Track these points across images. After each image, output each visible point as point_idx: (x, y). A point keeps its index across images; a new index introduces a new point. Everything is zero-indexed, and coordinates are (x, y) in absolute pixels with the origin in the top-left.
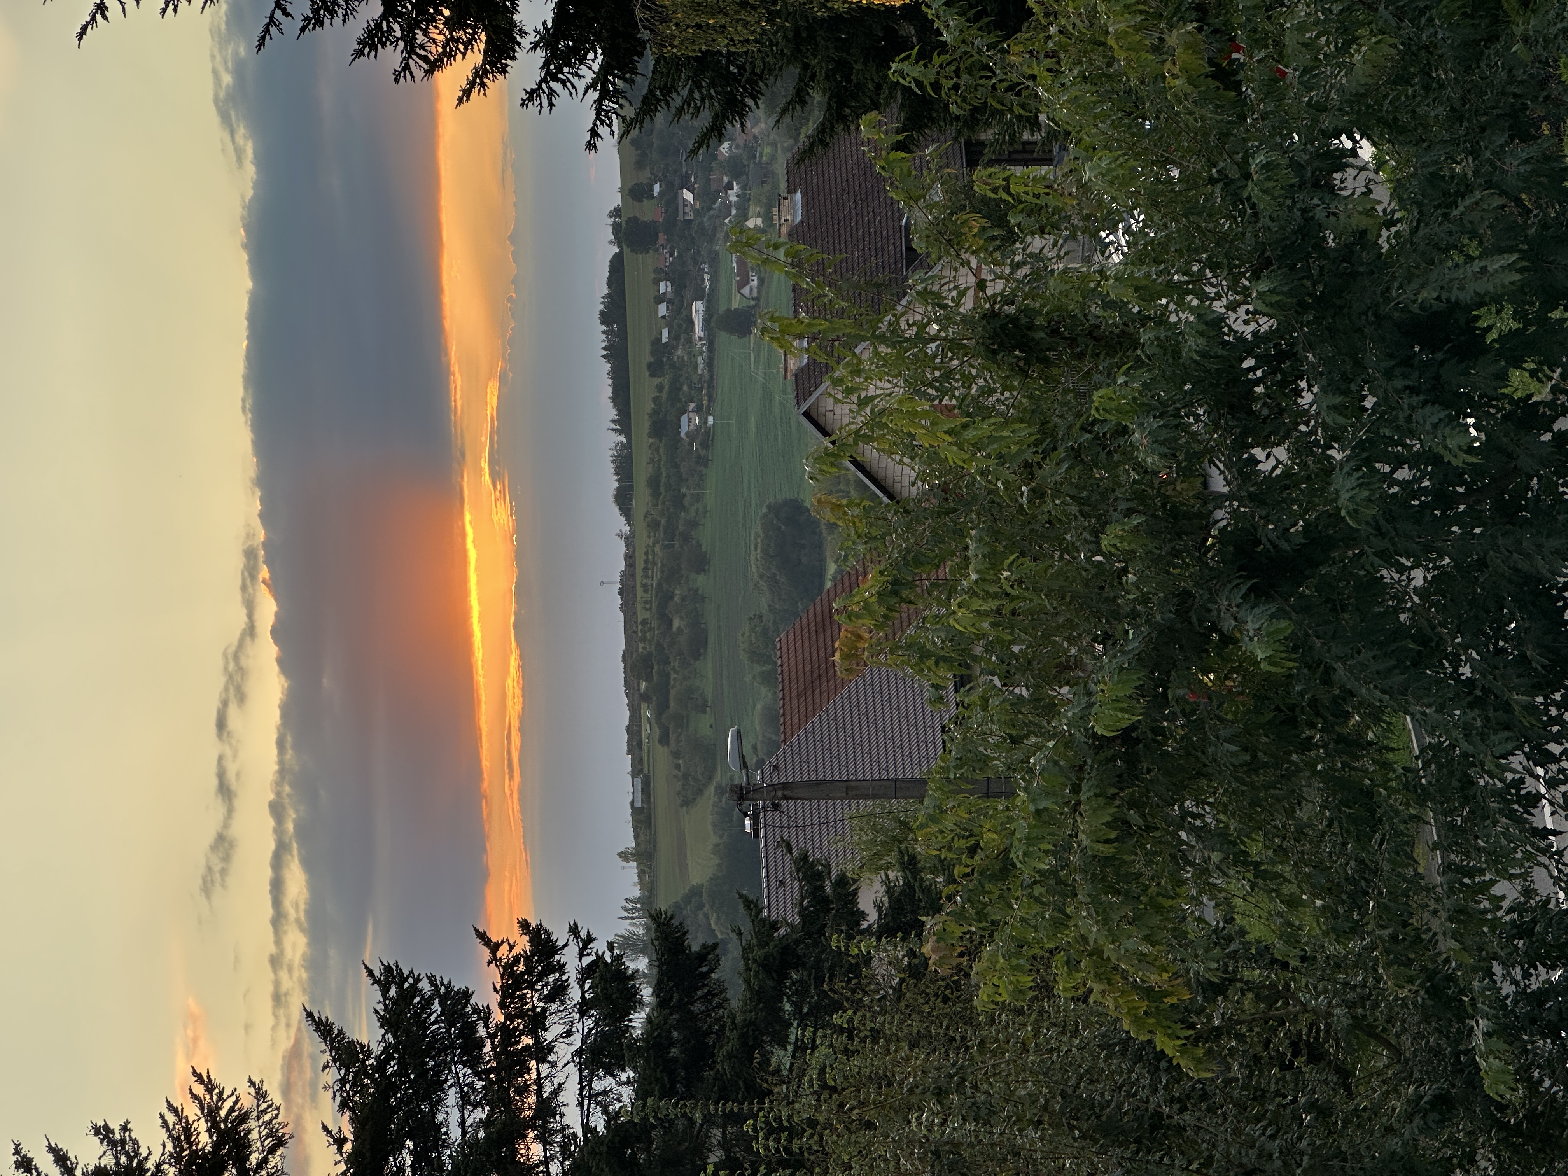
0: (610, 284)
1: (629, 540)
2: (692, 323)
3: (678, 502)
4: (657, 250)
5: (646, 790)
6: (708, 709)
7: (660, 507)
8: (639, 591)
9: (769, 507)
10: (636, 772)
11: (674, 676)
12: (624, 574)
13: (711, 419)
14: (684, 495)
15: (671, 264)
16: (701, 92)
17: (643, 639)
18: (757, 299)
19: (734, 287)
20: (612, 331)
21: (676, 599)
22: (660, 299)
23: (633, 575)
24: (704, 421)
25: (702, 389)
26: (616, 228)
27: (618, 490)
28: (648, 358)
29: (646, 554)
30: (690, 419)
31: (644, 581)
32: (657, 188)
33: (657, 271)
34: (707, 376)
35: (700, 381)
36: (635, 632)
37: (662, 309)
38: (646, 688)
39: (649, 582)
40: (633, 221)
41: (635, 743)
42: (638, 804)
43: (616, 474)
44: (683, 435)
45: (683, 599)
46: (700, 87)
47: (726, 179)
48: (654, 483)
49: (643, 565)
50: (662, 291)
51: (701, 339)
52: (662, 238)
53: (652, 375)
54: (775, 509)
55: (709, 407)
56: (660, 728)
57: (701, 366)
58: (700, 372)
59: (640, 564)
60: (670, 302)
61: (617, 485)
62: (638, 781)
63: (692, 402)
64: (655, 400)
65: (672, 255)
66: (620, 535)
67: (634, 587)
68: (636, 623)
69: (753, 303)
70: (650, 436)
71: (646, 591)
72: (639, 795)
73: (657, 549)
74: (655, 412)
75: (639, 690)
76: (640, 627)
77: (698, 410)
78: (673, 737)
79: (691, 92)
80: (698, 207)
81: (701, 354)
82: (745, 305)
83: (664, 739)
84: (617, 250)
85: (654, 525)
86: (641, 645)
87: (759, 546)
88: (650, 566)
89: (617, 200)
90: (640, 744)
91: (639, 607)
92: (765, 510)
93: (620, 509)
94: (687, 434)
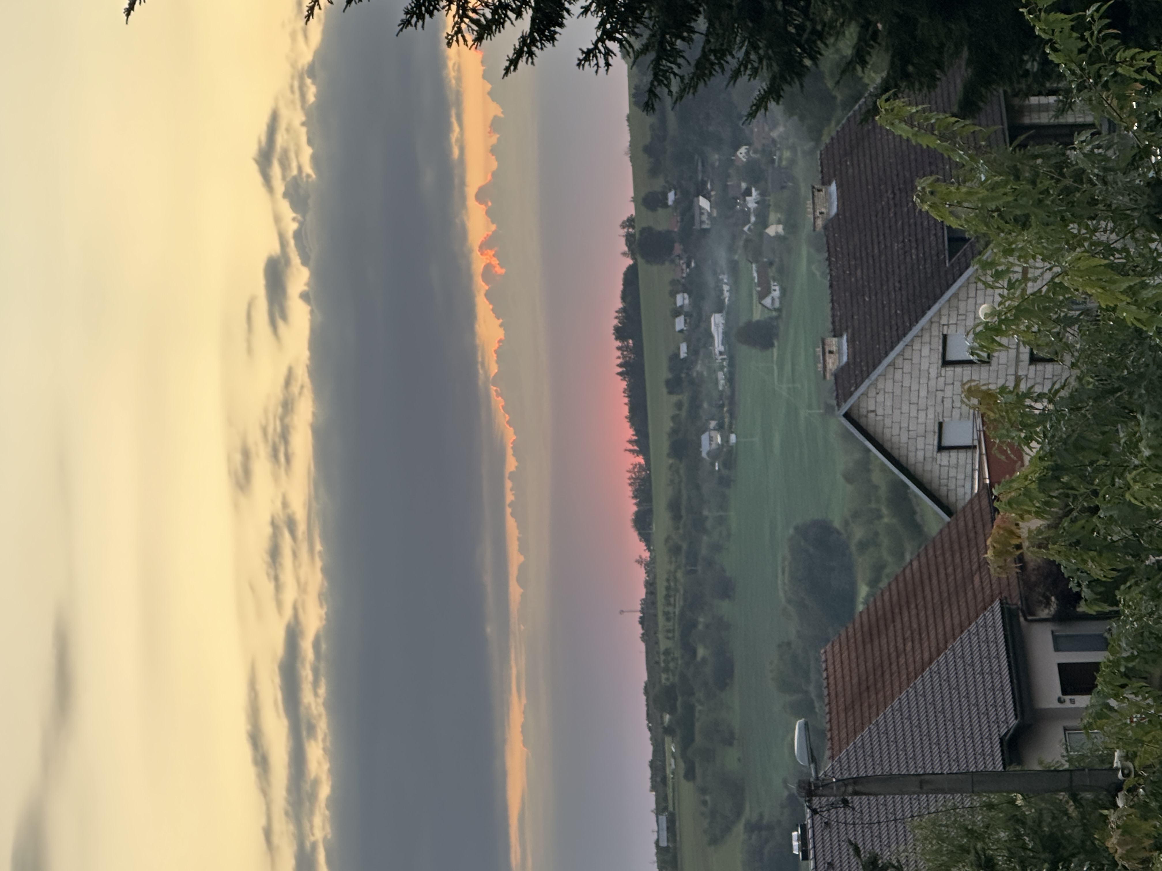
0: (624, 298)
1: (650, 567)
2: (711, 336)
3: (699, 524)
4: (672, 261)
5: (671, 828)
6: (735, 742)
7: (681, 531)
8: (661, 620)
9: (796, 528)
10: (660, 809)
11: (699, 708)
12: (644, 602)
13: (733, 438)
14: (707, 517)
15: (688, 275)
16: (757, 53)
17: (666, 670)
18: (779, 310)
19: (755, 297)
20: (627, 347)
21: (700, 627)
22: (677, 312)
23: (654, 603)
24: (726, 439)
25: (722, 406)
26: (630, 239)
27: (637, 514)
28: (665, 374)
29: (668, 580)
30: (711, 439)
31: (667, 609)
32: (671, 196)
33: (674, 282)
34: (728, 392)
35: (721, 398)
36: (657, 663)
37: (680, 323)
38: (670, 720)
39: (671, 609)
40: (647, 231)
41: (658, 779)
42: (664, 843)
43: (635, 497)
44: (704, 455)
45: (707, 626)
46: (755, 47)
47: (744, 185)
48: (675, 507)
49: (664, 592)
50: (679, 303)
51: (721, 353)
52: (678, 248)
53: (670, 393)
54: (802, 531)
55: (731, 424)
56: (685, 762)
57: (722, 382)
58: (721, 388)
59: (661, 592)
60: (687, 315)
61: (635, 509)
62: (663, 819)
63: (713, 419)
64: (674, 418)
65: (688, 265)
66: (640, 562)
67: (655, 616)
68: (658, 653)
69: (774, 314)
70: (669, 455)
71: (668, 619)
72: (664, 834)
73: (679, 575)
74: (674, 431)
75: (662, 723)
76: (662, 657)
77: (720, 427)
78: (698, 771)
79: (747, 53)
80: (715, 214)
81: (721, 368)
82: (766, 316)
83: (690, 774)
84: (630, 262)
85: (675, 550)
86: (664, 676)
87: (787, 569)
88: (672, 593)
89: (630, 210)
90: (664, 780)
91: (661, 636)
92: (791, 531)
93: (640, 534)
94: (708, 453)
